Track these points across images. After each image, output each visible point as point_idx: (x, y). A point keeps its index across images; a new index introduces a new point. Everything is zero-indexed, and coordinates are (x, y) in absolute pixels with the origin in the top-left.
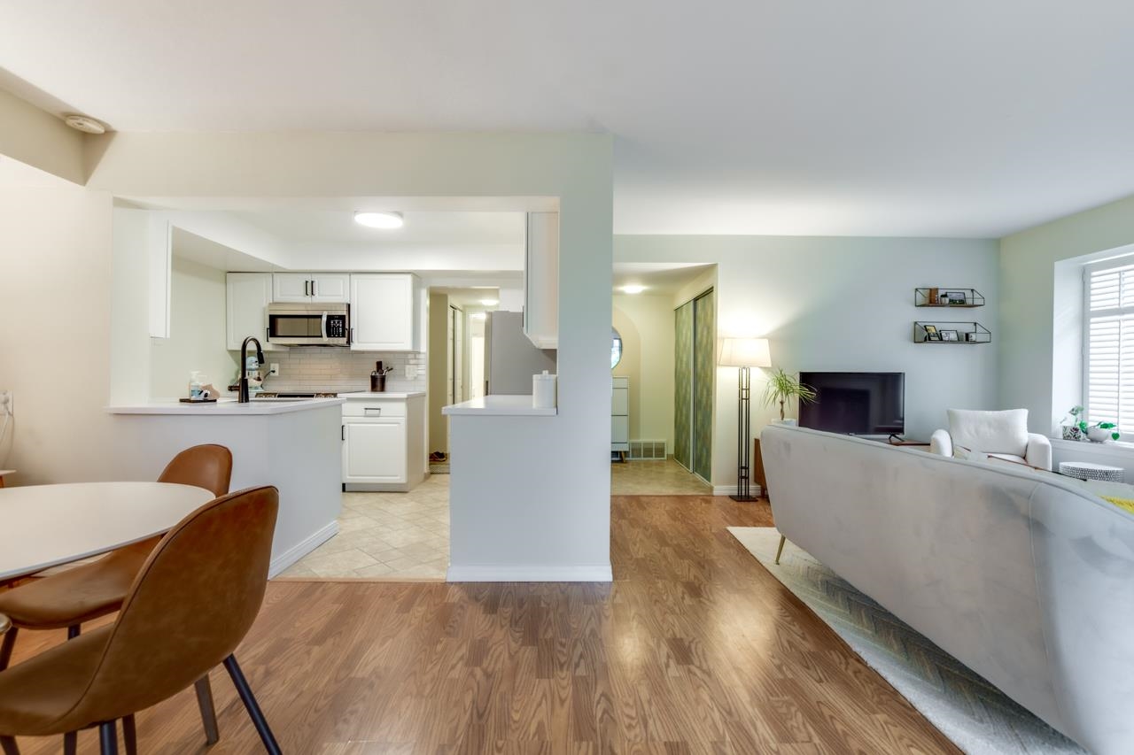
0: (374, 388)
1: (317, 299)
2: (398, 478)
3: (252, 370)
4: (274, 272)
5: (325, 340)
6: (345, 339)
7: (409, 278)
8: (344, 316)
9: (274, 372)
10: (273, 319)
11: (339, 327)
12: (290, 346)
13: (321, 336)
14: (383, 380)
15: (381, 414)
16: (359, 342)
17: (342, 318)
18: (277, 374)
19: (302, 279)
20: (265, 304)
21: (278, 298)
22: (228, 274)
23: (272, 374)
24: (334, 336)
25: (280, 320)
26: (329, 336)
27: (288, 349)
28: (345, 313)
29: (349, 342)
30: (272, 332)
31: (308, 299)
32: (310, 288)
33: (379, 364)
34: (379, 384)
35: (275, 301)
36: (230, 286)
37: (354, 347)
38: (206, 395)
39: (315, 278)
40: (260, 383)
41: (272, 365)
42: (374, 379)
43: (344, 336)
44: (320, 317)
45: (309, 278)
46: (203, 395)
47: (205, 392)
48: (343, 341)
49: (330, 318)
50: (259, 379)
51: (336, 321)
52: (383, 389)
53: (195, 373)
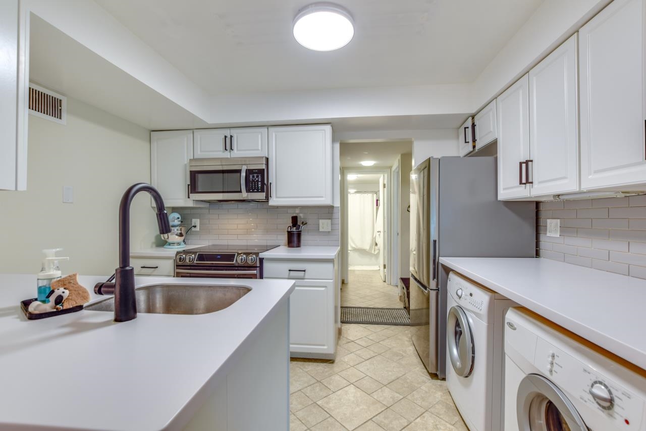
0: (290, 243)
1: (236, 154)
2: (325, 347)
3: (173, 226)
4: (195, 128)
5: (244, 195)
6: (264, 194)
7: (328, 128)
8: (264, 170)
9: (195, 227)
10: (194, 175)
11: (258, 181)
12: (209, 202)
13: (240, 192)
14: (299, 235)
15: (306, 277)
16: (276, 197)
17: (261, 172)
18: (198, 229)
19: (220, 135)
20: (186, 161)
21: (199, 154)
22: (152, 133)
23: (193, 229)
24: (253, 192)
25: (200, 176)
26: (248, 191)
27: (207, 205)
28: (264, 167)
29: (267, 198)
30: (193, 188)
31: (227, 155)
32: (228, 143)
33: (295, 220)
34: (295, 239)
35: (195, 157)
36: (154, 145)
37: (272, 202)
38: (59, 300)
39: (234, 132)
40: (182, 238)
41: (194, 220)
42: (290, 234)
43: (262, 191)
44: (239, 171)
45: (228, 133)
46: (52, 299)
47: (58, 292)
48: (261, 196)
49: (249, 172)
50: (181, 235)
51: (255, 175)
52: (299, 246)
53: (51, 254)
